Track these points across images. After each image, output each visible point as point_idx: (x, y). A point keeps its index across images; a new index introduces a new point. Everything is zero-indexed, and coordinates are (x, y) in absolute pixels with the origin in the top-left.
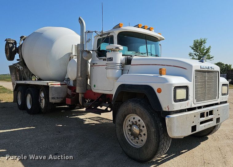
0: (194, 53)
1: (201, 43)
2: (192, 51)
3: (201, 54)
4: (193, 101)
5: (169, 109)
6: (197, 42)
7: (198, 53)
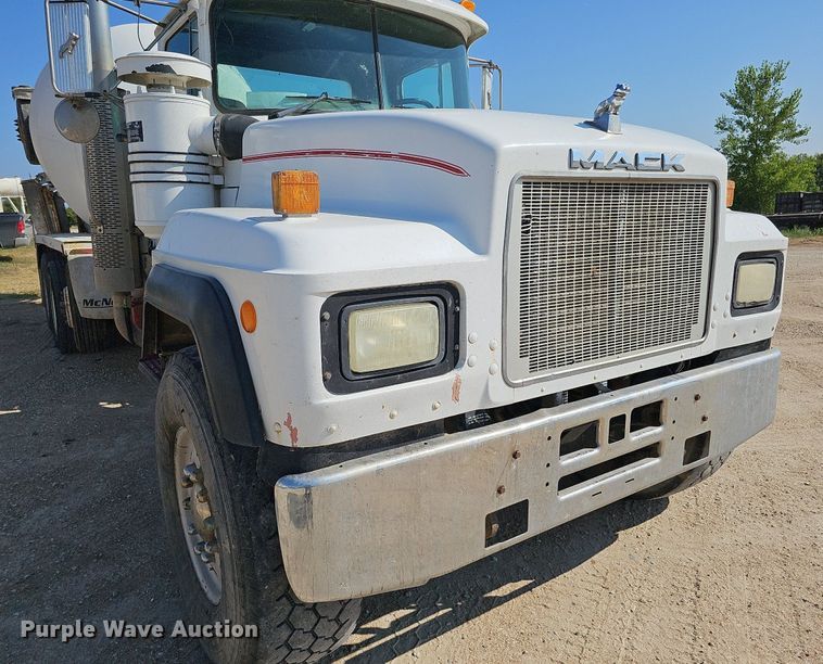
0: (737, 117)
1: (765, 81)
2: (730, 113)
3: (763, 123)
4: (497, 367)
5: (294, 438)
6: (751, 78)
7: (751, 120)
